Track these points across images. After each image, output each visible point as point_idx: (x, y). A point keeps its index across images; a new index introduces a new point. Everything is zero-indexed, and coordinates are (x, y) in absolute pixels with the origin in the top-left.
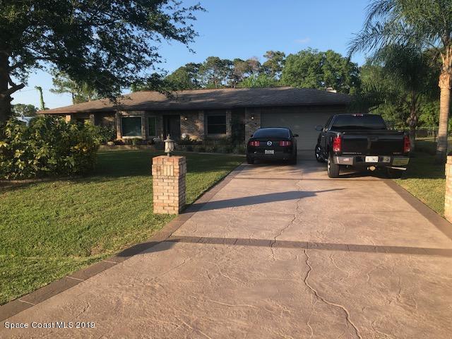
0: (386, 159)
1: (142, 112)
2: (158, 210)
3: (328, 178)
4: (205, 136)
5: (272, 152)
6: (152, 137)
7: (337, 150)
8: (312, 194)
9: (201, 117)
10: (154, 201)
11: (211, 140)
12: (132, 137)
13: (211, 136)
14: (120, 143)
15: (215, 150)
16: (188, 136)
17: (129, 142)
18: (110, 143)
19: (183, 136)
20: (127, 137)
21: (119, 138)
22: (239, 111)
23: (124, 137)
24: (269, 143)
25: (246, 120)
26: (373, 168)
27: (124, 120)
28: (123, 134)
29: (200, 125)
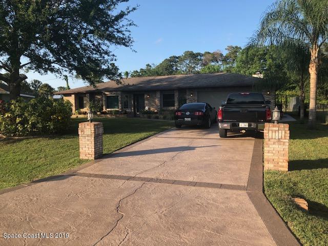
0: (253, 125)
1: (119, 92)
2: (82, 157)
3: (219, 137)
4: (161, 108)
5: (189, 119)
6: (125, 109)
7: (220, 118)
8: (193, 148)
9: (158, 95)
10: (80, 151)
11: (164, 111)
12: (112, 109)
13: (165, 108)
14: (105, 113)
15: (164, 118)
16: (149, 109)
17: (110, 113)
18: (98, 113)
19: (147, 108)
20: (109, 109)
21: (104, 110)
22: (183, 91)
23: (108, 110)
24: (188, 113)
25: (187, 97)
26: (244, 131)
27: (108, 98)
28: (107, 107)
29: (157, 101)
